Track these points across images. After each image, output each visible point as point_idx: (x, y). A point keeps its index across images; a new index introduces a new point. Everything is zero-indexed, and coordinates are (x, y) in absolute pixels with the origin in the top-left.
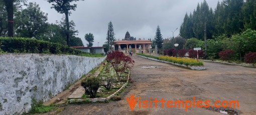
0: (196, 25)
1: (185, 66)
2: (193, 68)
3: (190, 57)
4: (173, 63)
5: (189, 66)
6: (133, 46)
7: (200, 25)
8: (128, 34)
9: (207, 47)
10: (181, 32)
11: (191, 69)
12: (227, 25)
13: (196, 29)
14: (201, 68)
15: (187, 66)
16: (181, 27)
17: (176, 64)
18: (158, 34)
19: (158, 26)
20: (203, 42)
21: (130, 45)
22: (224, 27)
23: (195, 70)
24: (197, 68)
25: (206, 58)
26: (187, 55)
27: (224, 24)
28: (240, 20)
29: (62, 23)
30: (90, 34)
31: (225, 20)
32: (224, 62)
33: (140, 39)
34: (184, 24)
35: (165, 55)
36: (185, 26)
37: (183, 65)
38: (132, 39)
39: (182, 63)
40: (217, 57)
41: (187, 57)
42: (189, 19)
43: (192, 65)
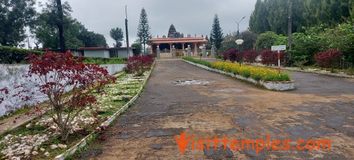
0: (273, 13)
1: (254, 81)
2: (269, 85)
3: (263, 62)
4: (233, 75)
5: (261, 83)
6: (179, 46)
7: (279, 13)
8: (172, 29)
9: (293, 46)
10: (251, 25)
11: (266, 89)
12: (322, 11)
13: (273, 19)
14: (286, 86)
15: (258, 83)
16: (251, 18)
17: (237, 76)
18: (216, 28)
19: (216, 16)
20: (285, 38)
21: (174, 44)
22: (316, 16)
23: (274, 90)
24: (277, 86)
25: (290, 63)
26: (259, 59)
27: (317, 10)
28: (343, 4)
29: (48, 6)
30: (117, 29)
31: (318, 5)
32: (324, 72)
33: (189, 36)
34: (256, 12)
35: (225, 59)
36: (257, 16)
37: (251, 80)
38: (177, 35)
39: (248, 76)
40: (309, 63)
41: (259, 62)
42: (263, 5)
43: (267, 80)
